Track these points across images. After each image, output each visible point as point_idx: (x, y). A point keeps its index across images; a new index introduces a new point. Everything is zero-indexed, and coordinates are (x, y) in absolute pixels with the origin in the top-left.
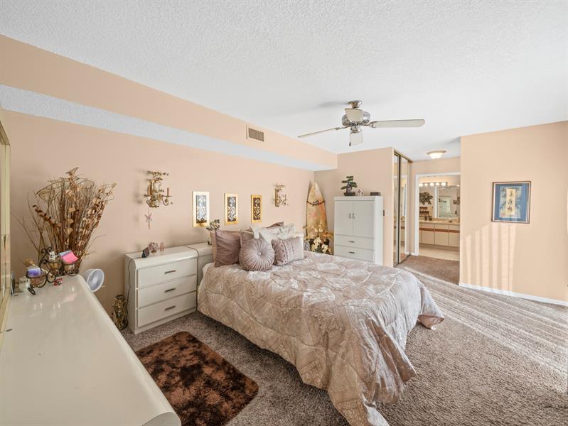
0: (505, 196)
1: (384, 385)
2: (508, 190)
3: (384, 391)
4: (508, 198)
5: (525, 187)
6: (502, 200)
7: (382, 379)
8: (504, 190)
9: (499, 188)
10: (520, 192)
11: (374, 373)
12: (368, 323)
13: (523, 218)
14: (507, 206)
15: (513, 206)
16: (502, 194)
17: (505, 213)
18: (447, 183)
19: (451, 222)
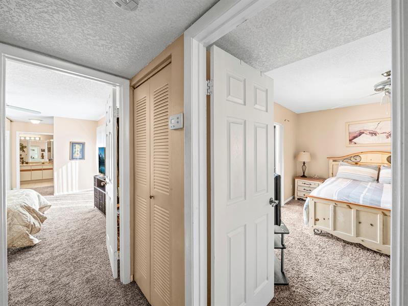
0: (75, 148)
1: (34, 225)
2: (77, 146)
3: (35, 227)
4: (77, 149)
5: (83, 144)
6: (74, 150)
7: (34, 223)
8: (75, 146)
9: (73, 144)
10: (81, 147)
11: (30, 222)
12: (22, 207)
13: (83, 158)
14: (76, 153)
15: (79, 153)
16: (74, 148)
17: (75, 155)
18: (40, 138)
19: (43, 163)
